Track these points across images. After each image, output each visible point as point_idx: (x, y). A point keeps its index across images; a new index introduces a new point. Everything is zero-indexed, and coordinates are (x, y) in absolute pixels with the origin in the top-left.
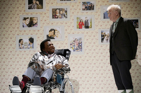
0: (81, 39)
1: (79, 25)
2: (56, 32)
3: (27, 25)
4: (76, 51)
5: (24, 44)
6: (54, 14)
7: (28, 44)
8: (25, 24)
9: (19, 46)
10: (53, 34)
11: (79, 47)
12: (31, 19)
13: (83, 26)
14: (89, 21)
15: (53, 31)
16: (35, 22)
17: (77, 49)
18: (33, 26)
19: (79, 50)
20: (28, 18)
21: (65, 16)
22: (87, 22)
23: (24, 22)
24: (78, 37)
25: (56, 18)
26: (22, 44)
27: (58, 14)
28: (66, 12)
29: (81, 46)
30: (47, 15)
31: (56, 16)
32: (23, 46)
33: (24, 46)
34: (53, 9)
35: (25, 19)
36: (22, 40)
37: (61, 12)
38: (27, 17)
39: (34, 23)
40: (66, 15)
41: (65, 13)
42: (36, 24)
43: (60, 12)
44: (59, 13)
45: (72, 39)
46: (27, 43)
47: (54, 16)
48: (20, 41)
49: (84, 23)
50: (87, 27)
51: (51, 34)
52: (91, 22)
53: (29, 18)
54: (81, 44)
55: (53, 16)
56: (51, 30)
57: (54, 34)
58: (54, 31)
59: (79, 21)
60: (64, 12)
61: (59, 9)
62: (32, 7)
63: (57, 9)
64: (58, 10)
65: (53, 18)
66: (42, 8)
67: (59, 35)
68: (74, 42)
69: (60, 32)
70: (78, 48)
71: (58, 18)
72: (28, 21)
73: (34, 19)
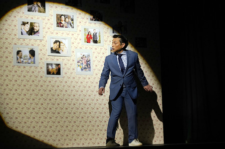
0: (89, 56)
1: (87, 38)
2: (61, 44)
3: (27, 32)
4: (84, 70)
5: (23, 57)
6: (59, 22)
7: (29, 57)
9: (17, 59)
10: (58, 47)
11: (87, 65)
12: (31, 24)
13: (91, 40)
14: (97, 34)
15: (58, 43)
16: (36, 29)
17: (85, 68)
18: (34, 34)
19: (87, 70)
20: (28, 23)
21: (71, 26)
22: (95, 35)
24: (86, 54)
25: (61, 27)
26: (21, 58)
27: (63, 22)
28: (72, 20)
29: (89, 65)
30: (50, 21)
31: (62, 25)
32: (22, 60)
33: (24, 59)
34: (57, 15)
35: (24, 24)
36: (21, 51)
37: (67, 20)
38: (26, 21)
39: (36, 31)
40: (72, 24)
41: (71, 22)
42: (37, 32)
43: (65, 19)
44: (65, 21)
45: (79, 56)
46: (27, 56)
47: (59, 24)
48: (18, 52)
49: (92, 36)
50: (96, 42)
51: (55, 47)
52: (100, 36)
53: (29, 23)
54: (89, 63)
55: (57, 23)
56: (56, 42)
57: (60, 47)
58: (60, 42)
59: (87, 34)
60: (70, 20)
61: (65, 16)
62: (33, 9)
63: (62, 15)
65: (57, 26)
66: (44, 12)
67: (65, 48)
68: (82, 59)
69: (67, 45)
70: (86, 67)
71: (63, 27)
72: (27, 27)
73: (35, 25)
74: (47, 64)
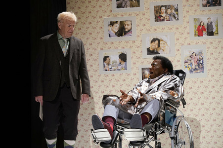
0: (201, 53)
1: (198, 30)
2: (161, 42)
3: (116, 33)
4: (194, 72)
5: (111, 63)
6: (158, 15)
7: (118, 63)
8: (112, 32)
9: (104, 66)
10: (157, 46)
11: (198, 66)
12: (122, 23)
13: (205, 32)
14: (213, 24)
15: (157, 42)
16: (127, 28)
17: (196, 69)
18: (125, 34)
19: (199, 71)
20: (116, 22)
22: (210, 26)
23: (111, 28)
24: (196, 51)
25: (160, 21)
26: (109, 64)
27: (164, 15)
28: (177, 10)
29: (202, 64)
30: (146, 16)
31: (162, 18)
32: (110, 67)
33: (112, 66)
34: (155, 7)
35: (112, 24)
36: (108, 57)
37: (169, 11)
38: (114, 20)
39: (127, 30)
40: (176, 16)
41: (175, 13)
42: (129, 31)
43: (166, 10)
44: (166, 13)
45: (187, 54)
47: (158, 18)
48: (105, 58)
49: (206, 27)
50: (211, 34)
51: (153, 47)
52: (217, 26)
53: (119, 23)
54: (201, 62)
55: (156, 17)
56: (154, 40)
57: (159, 46)
58: (159, 41)
59: (198, 25)
60: (173, 11)
61: (166, 6)
62: (123, 5)
64: (163, 8)
65: (155, 21)
66: (138, 5)
67: (166, 47)
68: (191, 59)
69: (168, 43)
70: (197, 67)
71: (163, 20)
72: (116, 28)
73: (126, 23)
74: (142, 69)
